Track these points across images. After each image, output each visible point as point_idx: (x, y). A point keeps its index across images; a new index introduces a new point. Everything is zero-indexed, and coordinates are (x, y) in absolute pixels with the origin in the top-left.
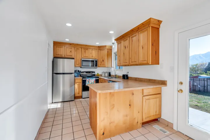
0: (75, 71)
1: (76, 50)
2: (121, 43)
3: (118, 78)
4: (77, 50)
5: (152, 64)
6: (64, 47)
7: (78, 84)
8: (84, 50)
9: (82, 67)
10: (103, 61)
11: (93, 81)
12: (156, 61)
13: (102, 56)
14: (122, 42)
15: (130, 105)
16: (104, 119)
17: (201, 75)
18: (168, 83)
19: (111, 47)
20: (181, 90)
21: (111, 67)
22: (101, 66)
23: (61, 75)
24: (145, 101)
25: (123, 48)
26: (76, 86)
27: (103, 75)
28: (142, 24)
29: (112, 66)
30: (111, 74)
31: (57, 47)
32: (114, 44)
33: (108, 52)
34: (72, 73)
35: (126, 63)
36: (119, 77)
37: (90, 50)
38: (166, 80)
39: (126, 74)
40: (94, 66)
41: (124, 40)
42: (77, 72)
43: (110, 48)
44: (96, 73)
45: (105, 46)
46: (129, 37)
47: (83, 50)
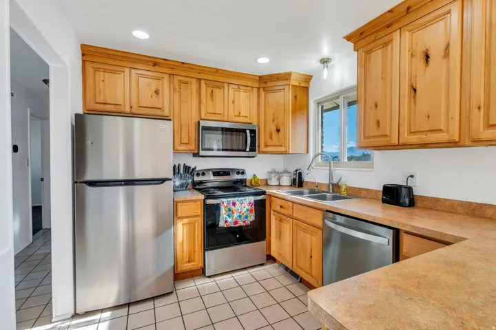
0: (176, 170)
1: (177, 87)
2: (387, 42)
4: (183, 85)
6: (127, 70)
7: (186, 221)
8: (209, 90)
9: (202, 153)
10: (278, 131)
11: (247, 207)
13: (274, 114)
14: (402, 37)
19: (308, 79)
21: (304, 151)
22: (269, 149)
23: (121, 190)
26: (181, 229)
27: (274, 182)
30: (306, 178)
31: (96, 70)
32: (329, 65)
33: (296, 97)
34: (163, 181)
35: (440, 131)
37: (231, 91)
40: (245, 151)
41: (420, 22)
42: (181, 171)
43: (303, 84)
44: (248, 176)
45: (286, 77)
47: (203, 86)
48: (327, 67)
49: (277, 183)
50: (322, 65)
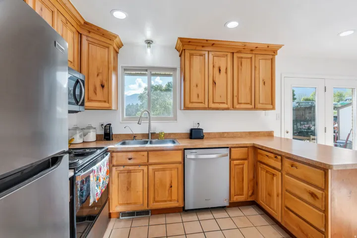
2: (202, 54)
10: (103, 86)
11: (106, 169)
13: (98, 69)
14: (209, 55)
19: (120, 46)
22: (92, 104)
25: (209, 68)
28: (268, 46)
35: (224, 103)
45: (113, 37)
48: (150, 47)
50: (146, 45)
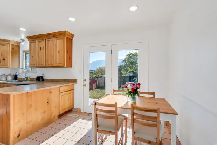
2: (35, 43)
3: (30, 80)
5: (67, 67)
10: (4, 60)
12: (70, 65)
13: (2, 54)
14: (37, 42)
15: (48, 102)
16: (19, 121)
17: (104, 76)
18: (78, 81)
19: (19, 43)
20: (85, 85)
21: (17, 67)
24: (62, 97)
25: (37, 48)
28: (59, 32)
29: (21, 67)
30: (19, 77)
33: (13, 49)
35: (43, 64)
36: (32, 80)
38: (76, 79)
39: (40, 75)
41: (40, 41)
43: (16, 45)
45: (9, 41)
46: (45, 39)
49: (6, 79)
50: (22, 41)
